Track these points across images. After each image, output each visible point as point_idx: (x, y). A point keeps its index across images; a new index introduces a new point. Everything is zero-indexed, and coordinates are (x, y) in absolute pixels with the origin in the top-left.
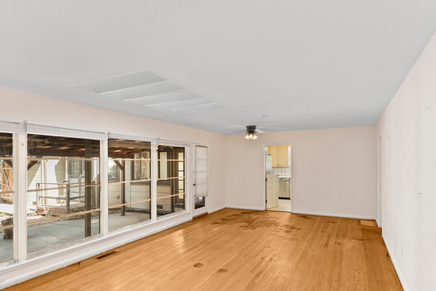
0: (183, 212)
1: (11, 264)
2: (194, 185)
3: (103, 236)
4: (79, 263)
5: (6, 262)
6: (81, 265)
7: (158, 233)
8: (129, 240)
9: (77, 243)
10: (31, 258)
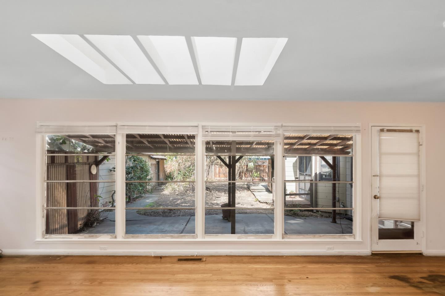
0: (345, 238)
1: (113, 238)
2: (375, 197)
3: (197, 238)
4: (161, 257)
5: (109, 235)
6: (163, 259)
7: (282, 257)
8: (231, 252)
9: (168, 237)
10: (128, 238)
